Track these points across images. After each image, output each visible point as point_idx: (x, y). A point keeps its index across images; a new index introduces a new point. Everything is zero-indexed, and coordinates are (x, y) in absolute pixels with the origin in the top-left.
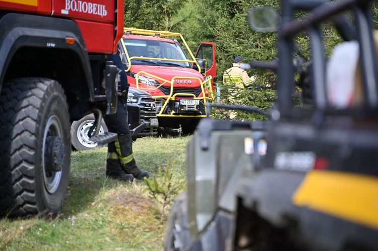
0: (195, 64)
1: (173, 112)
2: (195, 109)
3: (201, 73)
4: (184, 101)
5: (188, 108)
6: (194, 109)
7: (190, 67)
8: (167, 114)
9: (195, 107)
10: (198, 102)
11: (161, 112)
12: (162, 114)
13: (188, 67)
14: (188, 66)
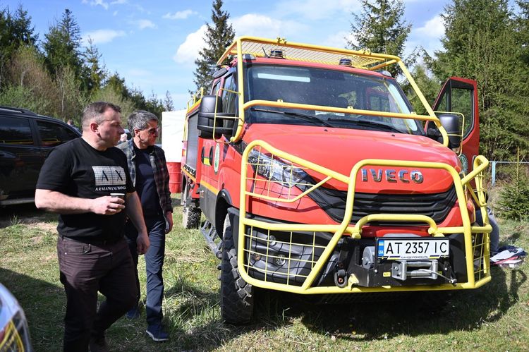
0: (432, 124)
1: (353, 279)
2: (433, 273)
3: (450, 146)
4: (395, 247)
5: (409, 269)
6: (429, 271)
7: (419, 133)
8: (334, 285)
9: (434, 264)
10: (446, 247)
11: (310, 278)
12: (315, 284)
13: (412, 133)
14: (415, 128)
